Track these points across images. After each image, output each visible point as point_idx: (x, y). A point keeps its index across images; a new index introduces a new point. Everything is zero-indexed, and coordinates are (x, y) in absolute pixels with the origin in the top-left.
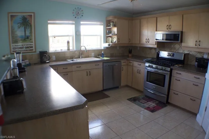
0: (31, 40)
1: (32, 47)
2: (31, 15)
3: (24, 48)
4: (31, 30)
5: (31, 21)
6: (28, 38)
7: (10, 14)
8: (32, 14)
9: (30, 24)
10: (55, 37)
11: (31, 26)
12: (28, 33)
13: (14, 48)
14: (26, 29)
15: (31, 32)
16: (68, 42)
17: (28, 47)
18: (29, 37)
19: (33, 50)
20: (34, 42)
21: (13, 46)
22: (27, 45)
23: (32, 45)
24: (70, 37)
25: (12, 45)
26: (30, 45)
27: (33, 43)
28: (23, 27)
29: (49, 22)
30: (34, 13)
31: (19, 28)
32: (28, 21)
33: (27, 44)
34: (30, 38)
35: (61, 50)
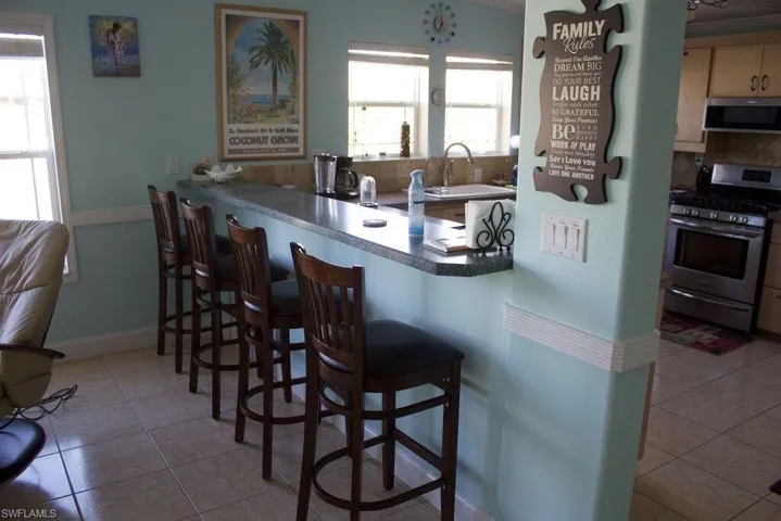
0: (292, 112)
1: (295, 140)
2: (297, 22)
3: (269, 140)
4: (295, 73)
5: (298, 46)
6: (283, 104)
7: (225, 12)
8: (300, 18)
9: (292, 52)
10: (364, 109)
11: (295, 62)
12: (283, 89)
13: (233, 141)
14: (279, 75)
15: (294, 85)
16: (406, 129)
17: (280, 140)
18: (288, 101)
19: (297, 150)
20: (301, 117)
21: (231, 131)
22: (277, 131)
23: (297, 131)
25: (227, 127)
26: (289, 130)
27: (300, 127)
28: (270, 64)
29: (351, 51)
30: (305, 14)
31: (254, 65)
32: (287, 41)
33: (280, 126)
34: (289, 105)
35: (383, 154)
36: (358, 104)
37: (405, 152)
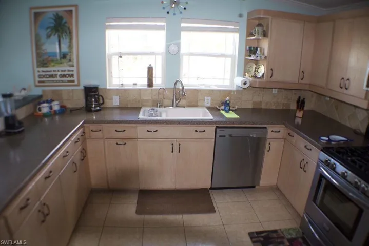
0: (70, 61)
1: (72, 76)
2: (71, 11)
3: (58, 76)
4: (71, 39)
5: (72, 24)
6: (64, 56)
7: (34, 11)
8: (73, 9)
9: (69, 28)
10: (120, 57)
11: (70, 33)
13: (40, 76)
14: (61, 39)
15: (70, 47)
16: (150, 69)
17: (64, 76)
18: (67, 54)
19: (73, 81)
20: (75, 64)
21: (39, 71)
22: (62, 71)
23: (73, 71)
24: (157, 56)
25: (37, 69)
26: (69, 71)
27: (75, 69)
28: (57, 36)
29: (107, 24)
30: (76, 6)
31: (49, 37)
32: (66, 22)
33: (63, 69)
34: (68, 57)
35: (135, 84)
36: (116, 54)
37: (150, 84)
